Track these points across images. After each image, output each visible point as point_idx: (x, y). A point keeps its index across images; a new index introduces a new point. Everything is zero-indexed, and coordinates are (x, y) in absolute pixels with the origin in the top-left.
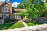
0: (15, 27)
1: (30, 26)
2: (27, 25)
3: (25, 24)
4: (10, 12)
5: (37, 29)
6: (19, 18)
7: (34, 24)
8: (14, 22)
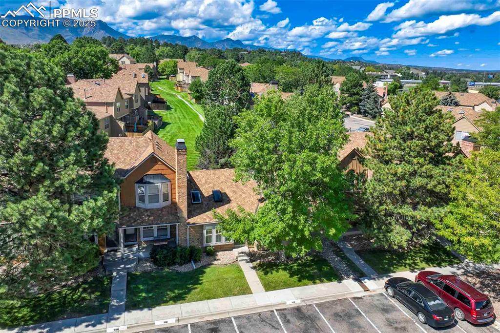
0: (208, 291)
1: (275, 289)
2: (262, 280)
3: (252, 277)
4: (174, 205)
5: (298, 302)
6: (223, 242)
7: (295, 278)
8: (200, 265)
